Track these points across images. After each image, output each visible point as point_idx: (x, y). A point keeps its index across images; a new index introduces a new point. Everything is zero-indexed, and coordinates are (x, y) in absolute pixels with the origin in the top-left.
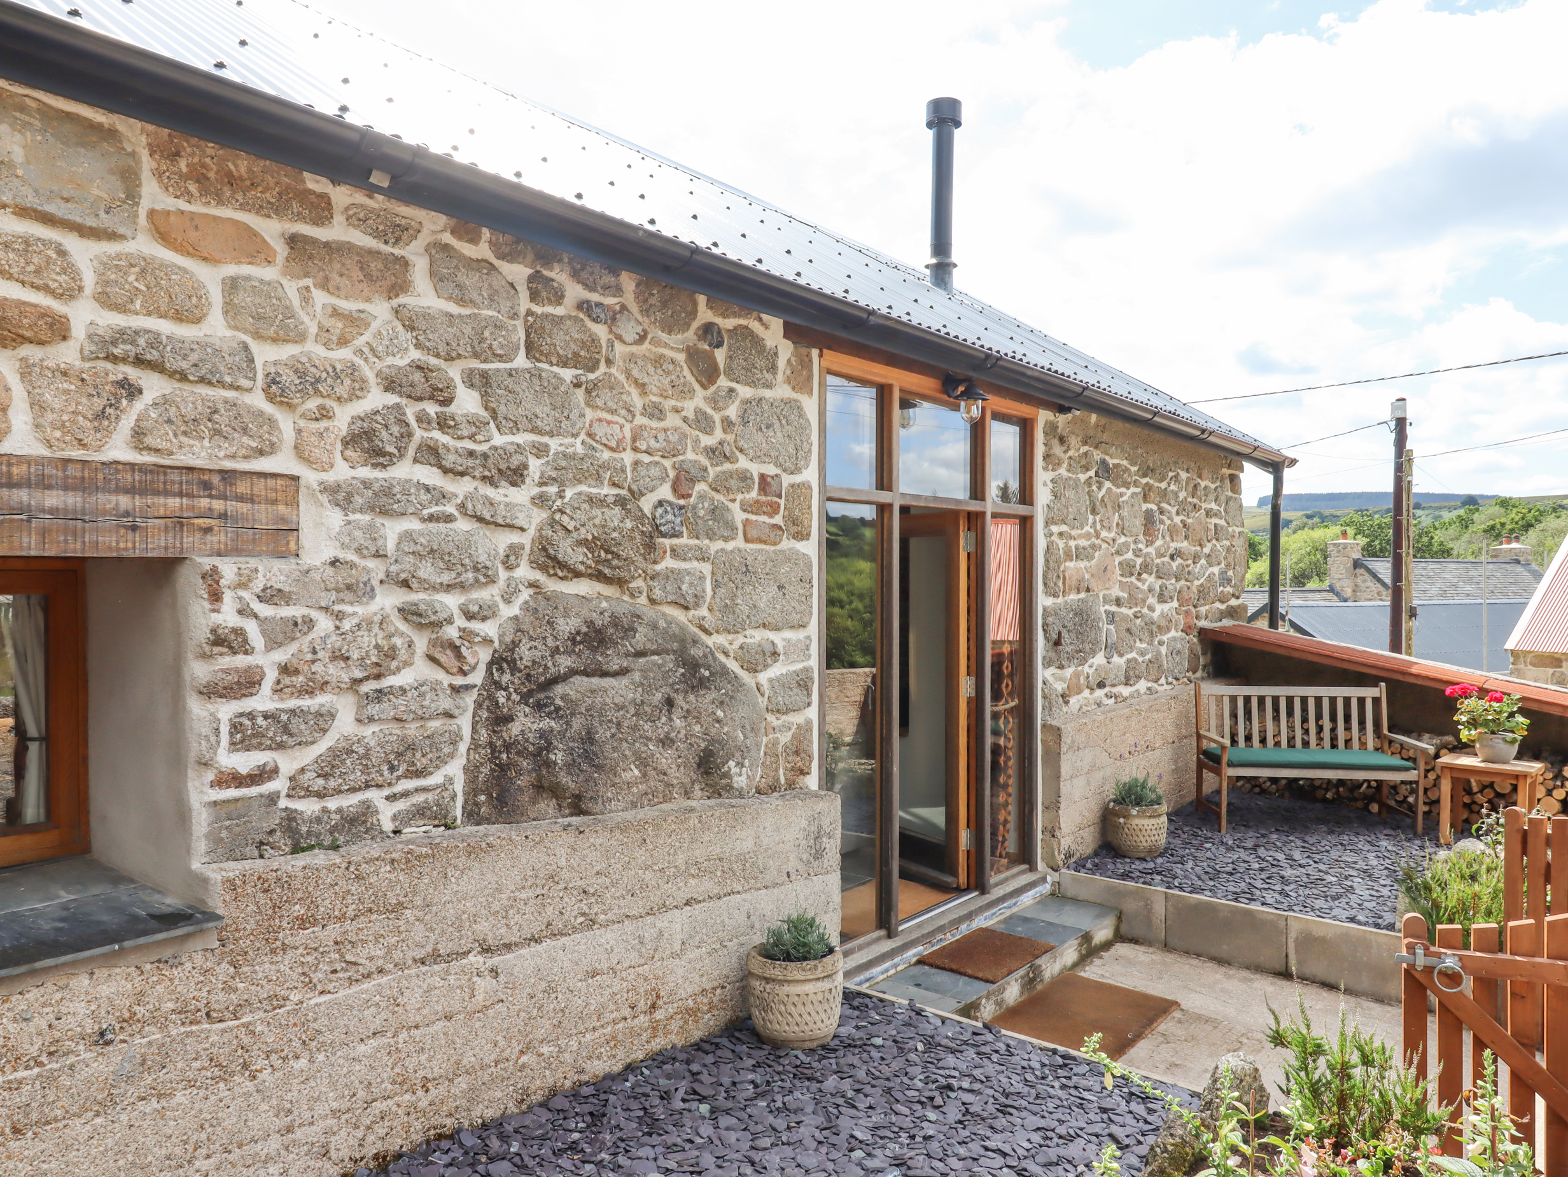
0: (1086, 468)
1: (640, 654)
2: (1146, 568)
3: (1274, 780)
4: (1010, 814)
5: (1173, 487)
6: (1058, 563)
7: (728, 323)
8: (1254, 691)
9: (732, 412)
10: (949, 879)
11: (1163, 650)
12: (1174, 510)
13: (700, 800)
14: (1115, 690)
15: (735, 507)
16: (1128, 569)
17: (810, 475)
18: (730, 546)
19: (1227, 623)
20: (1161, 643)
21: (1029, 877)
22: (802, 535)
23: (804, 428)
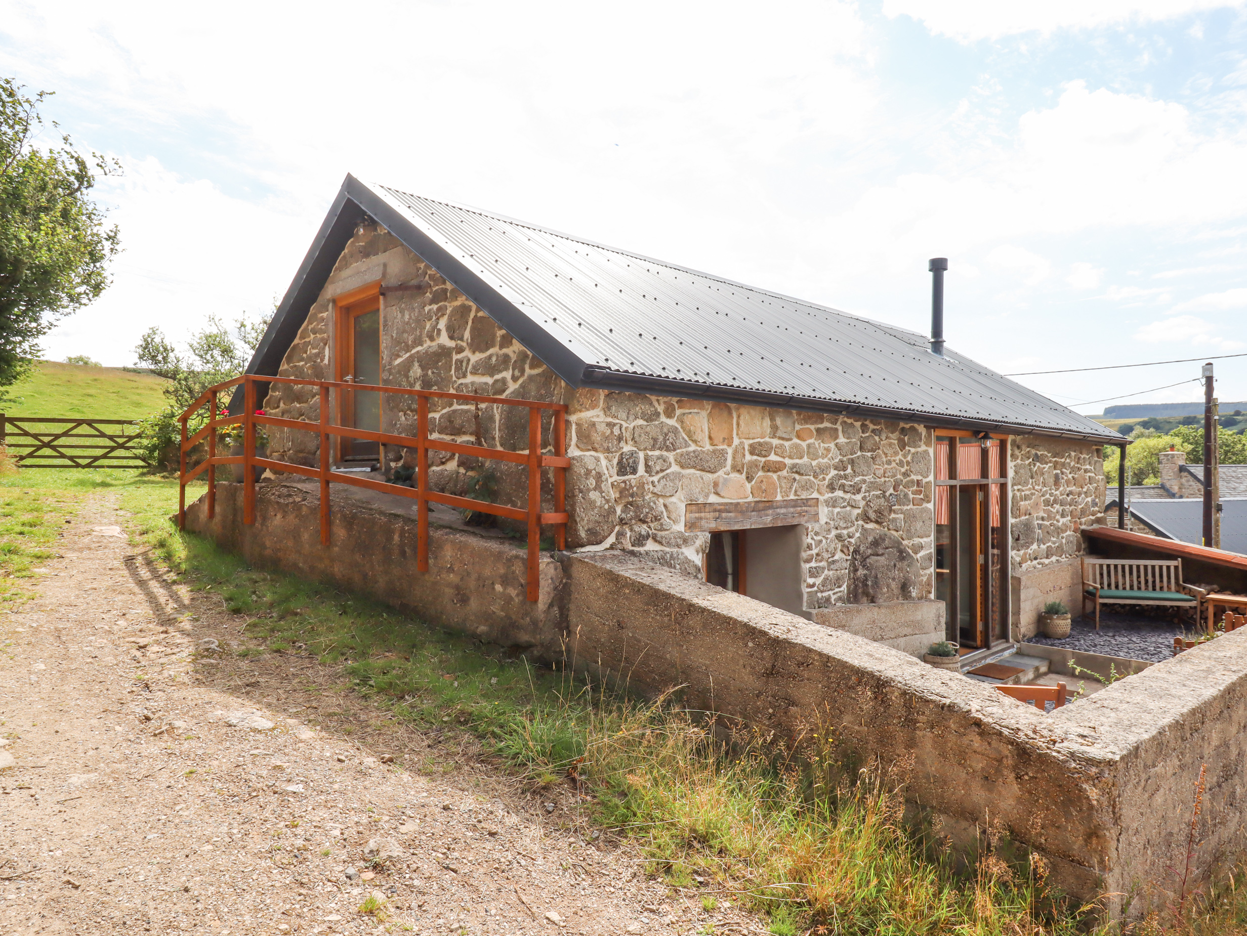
0: (1029, 458)
1: (887, 548)
2: (1055, 501)
3: (1124, 606)
4: (997, 616)
5: (1068, 460)
6: (1017, 503)
7: (907, 426)
8: (1112, 562)
9: (909, 458)
10: (972, 643)
11: (1064, 541)
12: (1068, 472)
13: (901, 600)
14: (1042, 561)
15: (910, 493)
16: (1047, 503)
17: (931, 478)
18: (908, 508)
19: (1096, 526)
20: (1063, 538)
21: (1005, 645)
22: (929, 502)
23: (930, 460)
